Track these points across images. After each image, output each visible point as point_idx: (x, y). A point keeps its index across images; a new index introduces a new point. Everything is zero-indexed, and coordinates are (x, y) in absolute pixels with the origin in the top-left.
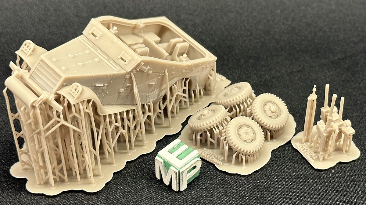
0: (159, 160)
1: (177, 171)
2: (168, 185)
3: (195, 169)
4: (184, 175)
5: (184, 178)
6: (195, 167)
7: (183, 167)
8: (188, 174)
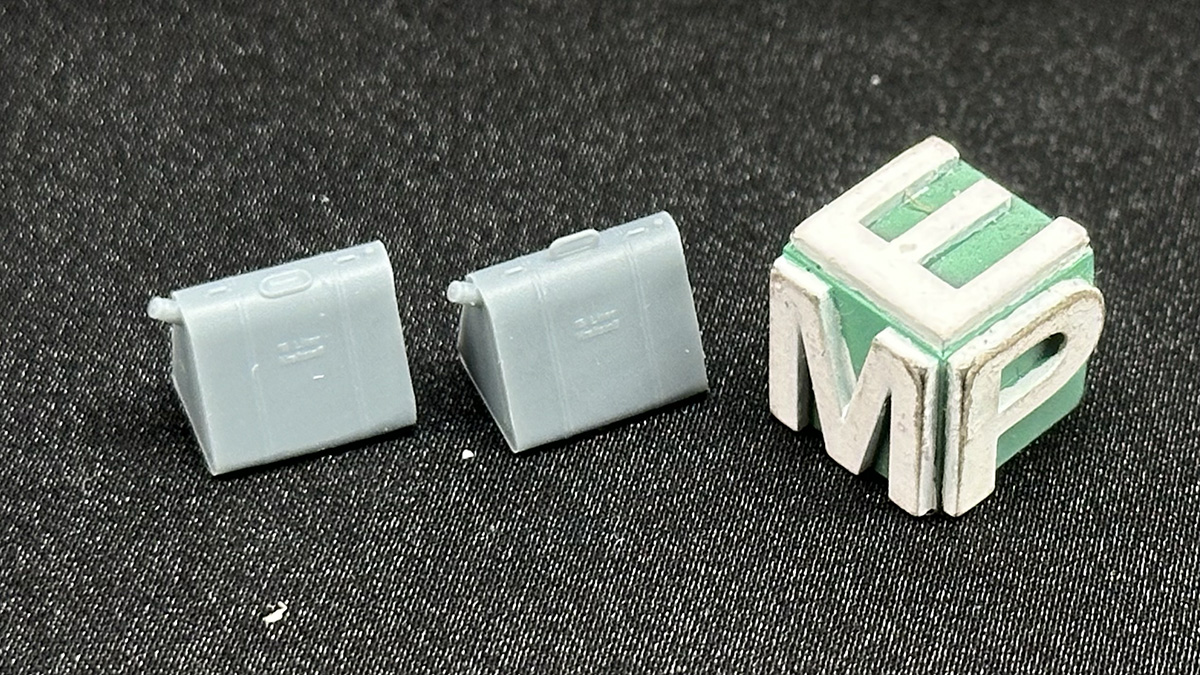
0: (802, 286)
1: (931, 365)
2: (855, 468)
3: (1055, 361)
4: (976, 393)
5: (979, 420)
6: (1053, 345)
7: (971, 336)
8: (1002, 389)
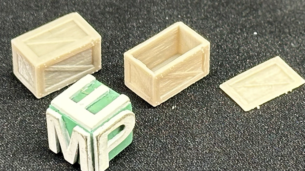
0: (54, 116)
1: (88, 135)
2: (72, 163)
3: (123, 132)
5: (103, 149)
6: (122, 128)
7: (99, 127)
8: (108, 140)
